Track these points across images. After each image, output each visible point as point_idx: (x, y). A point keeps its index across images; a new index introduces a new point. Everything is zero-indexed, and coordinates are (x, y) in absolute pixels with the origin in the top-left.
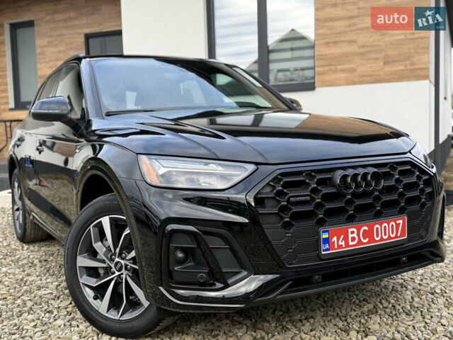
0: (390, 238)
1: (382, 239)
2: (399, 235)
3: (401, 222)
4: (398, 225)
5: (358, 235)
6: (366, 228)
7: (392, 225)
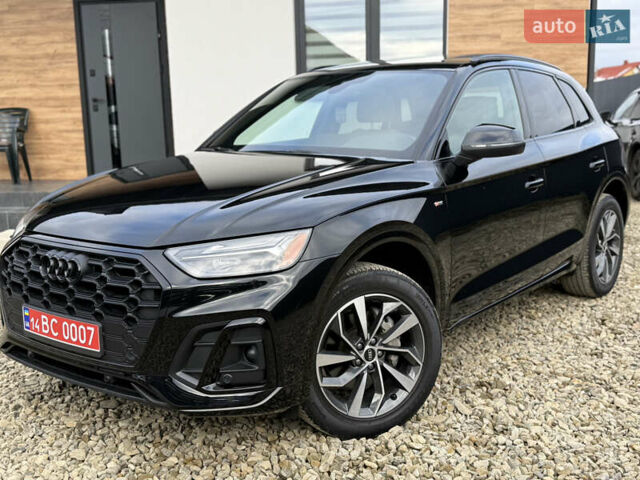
0: (78, 342)
1: (70, 340)
2: (90, 343)
3: (92, 329)
4: (89, 332)
5: (49, 323)
6: (56, 322)
7: (82, 330)
